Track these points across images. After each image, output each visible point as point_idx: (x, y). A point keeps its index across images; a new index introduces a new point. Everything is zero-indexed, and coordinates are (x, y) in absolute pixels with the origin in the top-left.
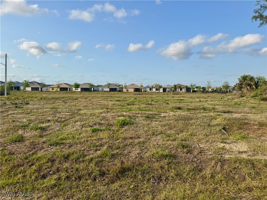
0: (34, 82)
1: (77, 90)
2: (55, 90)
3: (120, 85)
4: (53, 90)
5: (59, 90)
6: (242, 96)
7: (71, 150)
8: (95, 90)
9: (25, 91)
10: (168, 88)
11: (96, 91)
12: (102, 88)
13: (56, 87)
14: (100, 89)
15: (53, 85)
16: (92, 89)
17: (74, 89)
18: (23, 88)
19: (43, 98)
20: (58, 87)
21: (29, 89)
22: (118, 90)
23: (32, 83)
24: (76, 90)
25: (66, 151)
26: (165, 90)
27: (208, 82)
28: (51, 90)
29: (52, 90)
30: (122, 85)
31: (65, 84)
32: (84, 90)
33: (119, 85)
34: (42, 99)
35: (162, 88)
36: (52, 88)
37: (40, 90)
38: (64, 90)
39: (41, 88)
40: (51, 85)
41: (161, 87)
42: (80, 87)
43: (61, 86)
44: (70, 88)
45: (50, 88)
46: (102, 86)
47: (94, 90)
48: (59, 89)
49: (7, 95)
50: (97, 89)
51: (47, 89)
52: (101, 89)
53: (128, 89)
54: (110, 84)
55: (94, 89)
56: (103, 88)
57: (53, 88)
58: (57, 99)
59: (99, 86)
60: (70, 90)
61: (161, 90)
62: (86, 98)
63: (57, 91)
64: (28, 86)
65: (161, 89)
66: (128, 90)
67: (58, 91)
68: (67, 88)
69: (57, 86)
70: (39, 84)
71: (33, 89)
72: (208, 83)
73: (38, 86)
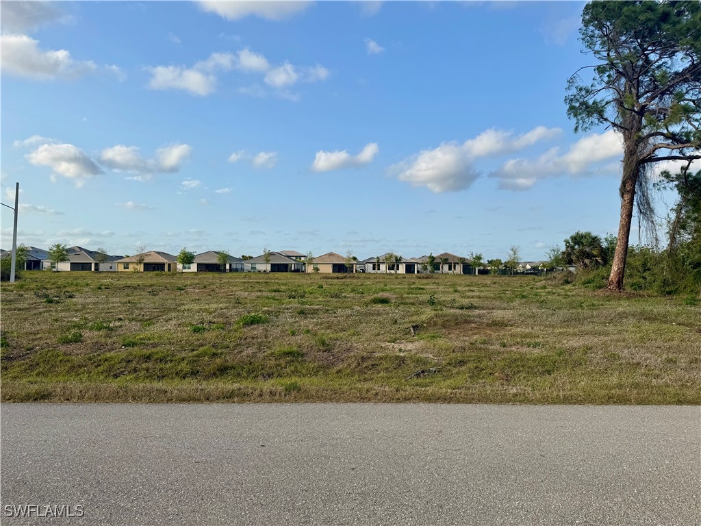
0: (78, 250)
1: (189, 268)
2: (131, 268)
3: (300, 257)
4: (128, 268)
5: (142, 270)
6: (567, 282)
7: (155, 350)
8: (234, 267)
9: (54, 272)
10: (418, 263)
11: (236, 270)
12: (252, 264)
13: (134, 261)
14: (247, 266)
15: (128, 257)
16: (228, 267)
17: (180, 266)
18: (49, 264)
19: (103, 287)
20: (140, 262)
21: (64, 267)
22: (293, 269)
23: (71, 250)
24: (184, 268)
25: (146, 352)
26: (410, 268)
27: (512, 250)
28: (121, 268)
29: (125, 268)
30: (305, 256)
31: (158, 253)
32: (205, 268)
33: (296, 257)
34: (100, 289)
35: (404, 265)
36: (124, 263)
37: (93, 270)
38: (154, 270)
39: (96, 265)
40: (122, 257)
41: (398, 260)
42: (197, 261)
43: (148, 260)
44: (169, 265)
45: (119, 265)
46: (252, 257)
47: (231, 270)
48: (142, 265)
49: (15, 281)
50: (239, 266)
51: (111, 268)
52: (250, 265)
53: (319, 266)
54: (271, 254)
55: (230, 265)
56: (256, 264)
57: (128, 264)
58: (135, 288)
59: (245, 258)
60: (169, 270)
61: (402, 270)
62: (205, 287)
63: (136, 272)
64: (63, 260)
65: (400, 266)
66: (317, 270)
67: (138, 272)
68: (163, 265)
69: (138, 258)
70: (90, 253)
71: (74, 266)
72: (512, 253)
73: (89, 260)
